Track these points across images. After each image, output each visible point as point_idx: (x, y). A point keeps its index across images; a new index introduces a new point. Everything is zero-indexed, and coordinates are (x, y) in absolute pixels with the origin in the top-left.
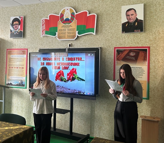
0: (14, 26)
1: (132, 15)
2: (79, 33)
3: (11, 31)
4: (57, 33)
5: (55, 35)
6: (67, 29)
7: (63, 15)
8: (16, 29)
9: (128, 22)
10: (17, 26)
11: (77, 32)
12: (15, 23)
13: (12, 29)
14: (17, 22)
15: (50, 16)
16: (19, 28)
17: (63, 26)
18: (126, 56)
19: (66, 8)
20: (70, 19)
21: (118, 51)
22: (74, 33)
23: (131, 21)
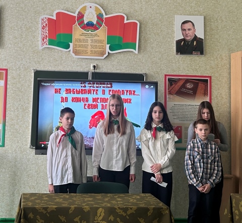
4: (71, 44)
5: (68, 47)
6: (89, 39)
7: (83, 16)
9: (184, 40)
11: (108, 46)
17: (82, 34)
18: (181, 88)
19: (88, 4)
20: (95, 23)
21: (169, 80)
22: (102, 47)
23: (188, 38)
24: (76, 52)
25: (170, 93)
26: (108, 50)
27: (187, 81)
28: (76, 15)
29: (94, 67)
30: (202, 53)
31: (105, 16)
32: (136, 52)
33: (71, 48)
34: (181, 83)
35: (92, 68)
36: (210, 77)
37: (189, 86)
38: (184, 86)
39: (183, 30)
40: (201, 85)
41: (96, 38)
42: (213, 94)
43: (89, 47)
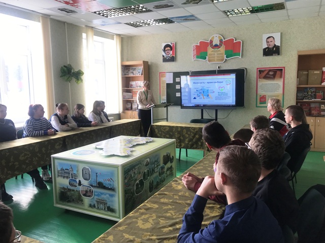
0: (166, 52)
1: (271, 42)
2: (227, 57)
3: (163, 56)
4: (207, 57)
6: (216, 53)
7: (212, 42)
8: (168, 55)
9: (268, 48)
10: (169, 51)
11: (225, 56)
12: (166, 49)
13: (164, 54)
14: (169, 48)
15: (201, 42)
16: (171, 53)
17: (212, 51)
18: (266, 75)
19: (215, 35)
20: (218, 44)
21: (259, 71)
22: (223, 57)
23: (271, 47)
24: (209, 61)
25: (260, 78)
26: (225, 58)
27: (270, 71)
28: (209, 42)
29: (219, 67)
30: (279, 54)
31: (224, 40)
32: (240, 57)
33: (207, 59)
34: (266, 72)
36: (284, 67)
37: (271, 73)
38: (268, 73)
39: (267, 42)
40: (278, 73)
41: (219, 52)
42: (285, 77)
43: (216, 57)
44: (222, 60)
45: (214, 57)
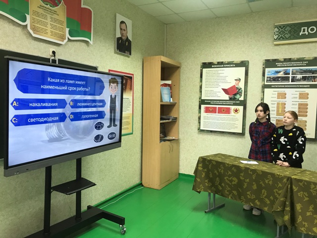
1: (124, 30)
2: (71, 34)
4: (28, 17)
5: (24, 20)
6: (49, 16)
9: (121, 38)
11: (67, 30)
17: (40, 7)
22: (63, 30)
23: (123, 38)
24: (34, 29)
26: (67, 35)
29: (54, 53)
30: (130, 53)
32: (91, 43)
33: (28, 22)
35: (51, 54)
39: (121, 29)
40: (129, 82)
41: (55, 16)
43: (49, 26)
44: (62, 38)
45: (46, 25)
